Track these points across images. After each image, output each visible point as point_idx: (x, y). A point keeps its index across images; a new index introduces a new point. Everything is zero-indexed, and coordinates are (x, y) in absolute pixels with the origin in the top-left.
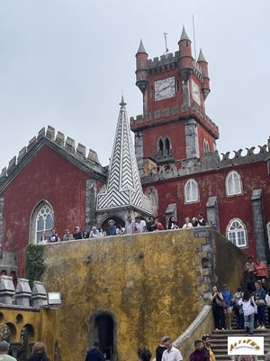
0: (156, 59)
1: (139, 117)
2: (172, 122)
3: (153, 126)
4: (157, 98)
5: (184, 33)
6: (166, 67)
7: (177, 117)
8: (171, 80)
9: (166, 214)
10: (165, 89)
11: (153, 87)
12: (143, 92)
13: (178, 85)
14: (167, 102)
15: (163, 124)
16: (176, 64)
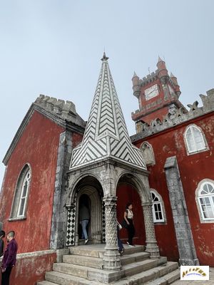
0: (144, 78)
1: (137, 111)
2: (159, 109)
3: (147, 114)
4: (147, 99)
5: (159, 58)
6: (151, 81)
7: (162, 105)
8: (155, 87)
9: (166, 169)
10: (152, 92)
11: (144, 94)
12: (138, 98)
13: (160, 88)
14: (154, 99)
15: (153, 112)
16: (157, 77)
